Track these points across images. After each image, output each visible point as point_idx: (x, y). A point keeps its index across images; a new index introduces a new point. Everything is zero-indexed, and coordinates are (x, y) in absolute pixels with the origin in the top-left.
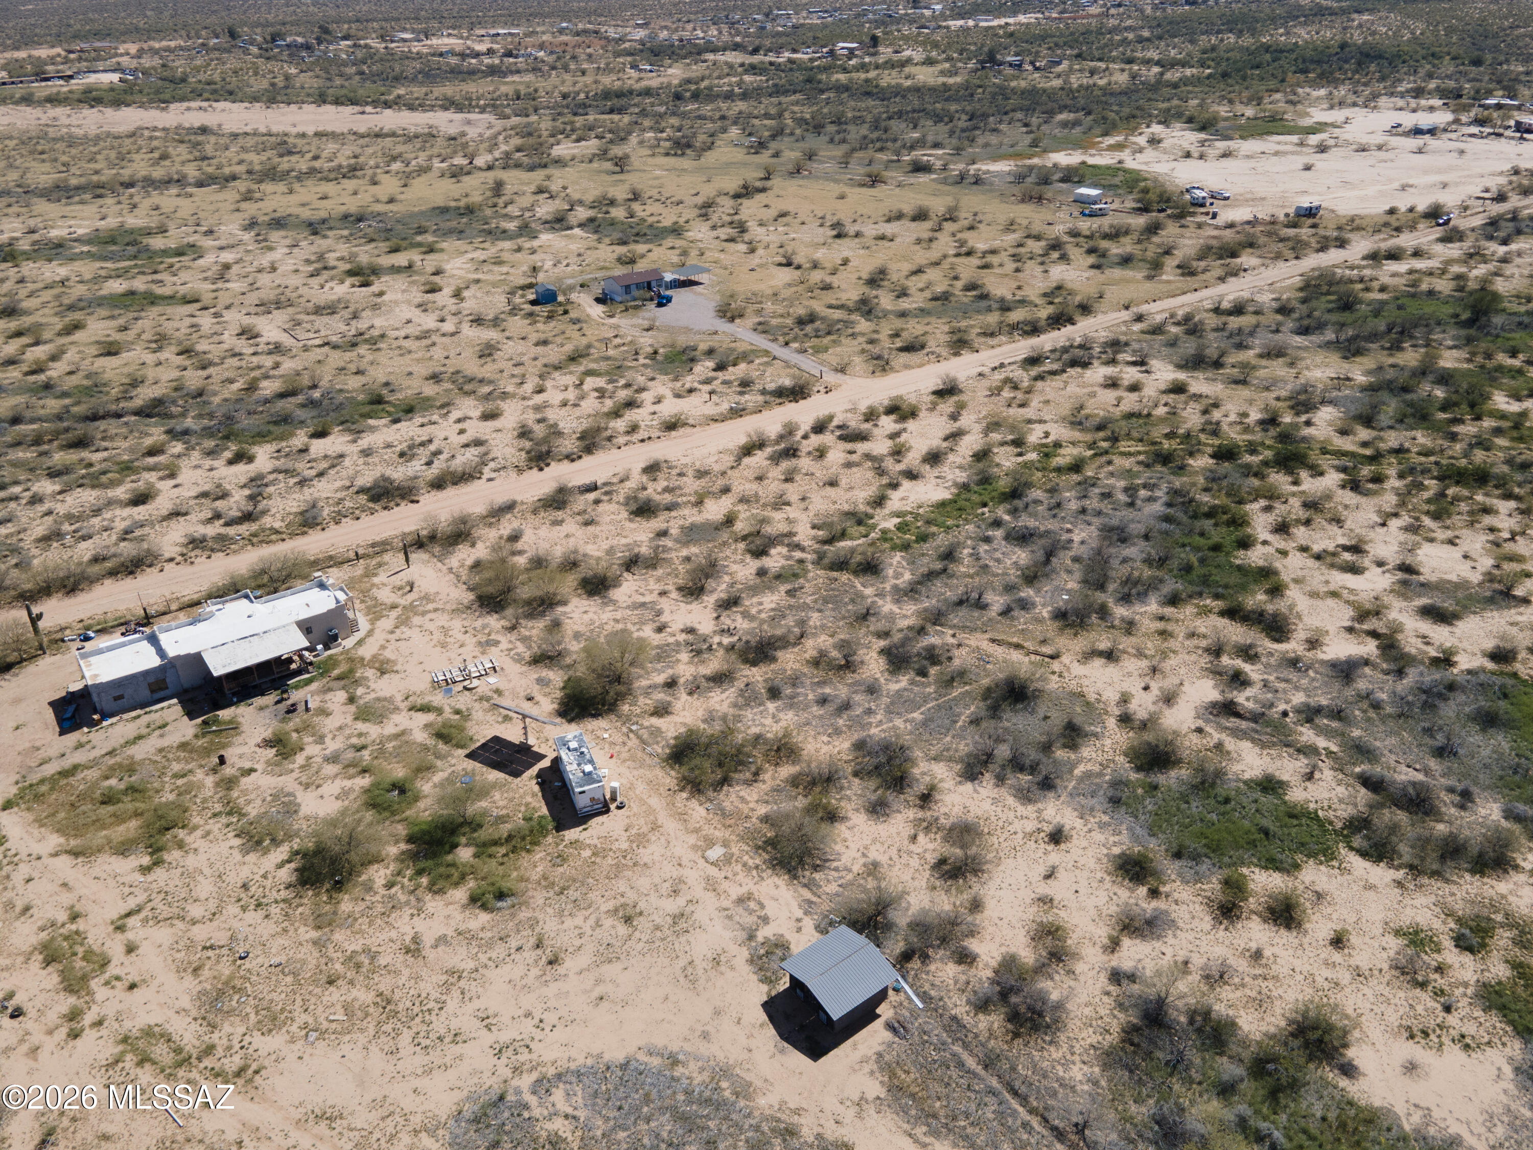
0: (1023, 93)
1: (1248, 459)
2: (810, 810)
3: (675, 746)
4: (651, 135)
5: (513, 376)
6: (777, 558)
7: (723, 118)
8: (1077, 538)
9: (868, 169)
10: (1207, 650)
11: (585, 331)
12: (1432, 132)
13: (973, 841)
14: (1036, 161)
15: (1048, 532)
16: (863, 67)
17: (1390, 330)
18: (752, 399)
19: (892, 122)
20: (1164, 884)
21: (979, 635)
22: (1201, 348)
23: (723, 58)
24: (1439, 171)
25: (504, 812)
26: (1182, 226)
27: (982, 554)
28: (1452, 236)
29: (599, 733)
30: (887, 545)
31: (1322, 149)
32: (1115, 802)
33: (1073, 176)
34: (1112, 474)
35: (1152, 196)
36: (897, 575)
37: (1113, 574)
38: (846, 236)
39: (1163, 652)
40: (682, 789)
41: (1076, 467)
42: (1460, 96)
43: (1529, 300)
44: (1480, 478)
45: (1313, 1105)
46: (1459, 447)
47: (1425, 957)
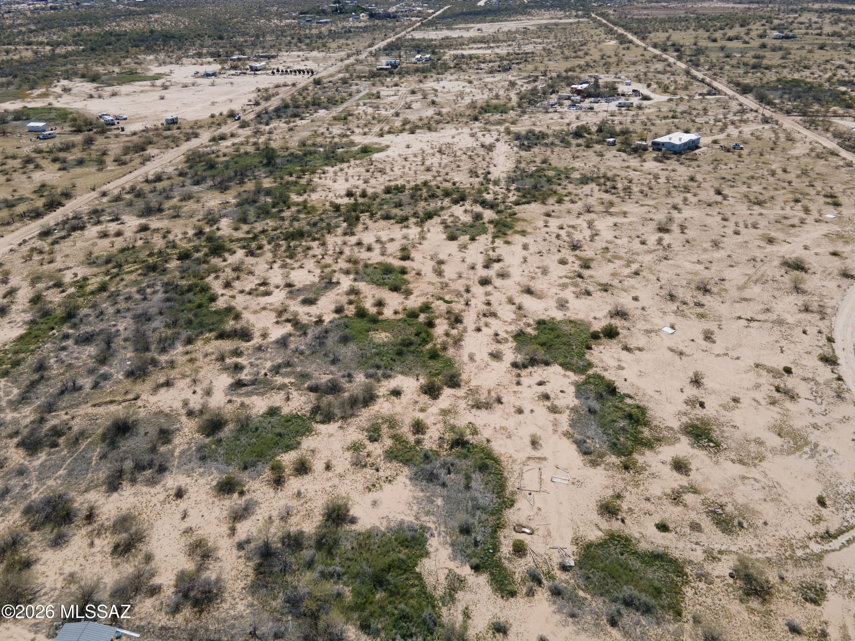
1: (197, 255)
8: (121, 327)
10: (217, 360)
12: (214, 74)
13: (131, 523)
15: (102, 331)
17: (236, 175)
20: (244, 486)
21: (84, 406)
22: (147, 203)
24: (226, 94)
26: (106, 138)
27: (64, 358)
28: (244, 125)
31: (165, 87)
32: (203, 459)
33: (21, 116)
34: (126, 286)
35: (80, 122)
37: (151, 340)
39: (195, 370)
41: (103, 288)
42: (220, 56)
43: (287, 149)
44: (300, 235)
45: (346, 545)
46: (287, 223)
47: (361, 453)
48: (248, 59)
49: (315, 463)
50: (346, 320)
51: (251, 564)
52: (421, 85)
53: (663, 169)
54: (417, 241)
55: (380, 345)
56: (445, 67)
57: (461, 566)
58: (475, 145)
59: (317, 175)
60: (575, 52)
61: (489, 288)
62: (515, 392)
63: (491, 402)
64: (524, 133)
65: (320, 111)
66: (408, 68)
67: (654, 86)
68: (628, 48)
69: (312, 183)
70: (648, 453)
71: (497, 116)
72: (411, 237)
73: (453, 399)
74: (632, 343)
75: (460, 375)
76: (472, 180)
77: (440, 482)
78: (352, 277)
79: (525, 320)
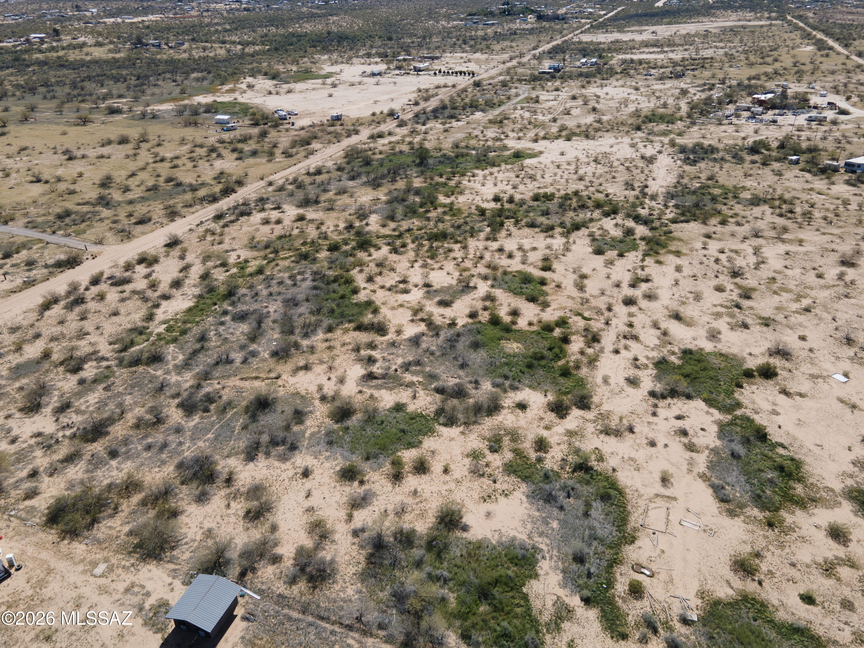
0: (166, 62)
1: (345, 248)
2: (159, 516)
3: (49, 513)
6: (91, 369)
8: (271, 309)
9: (77, 114)
10: (353, 350)
12: (380, 74)
13: (262, 494)
14: (186, 102)
15: (255, 311)
16: (53, 49)
17: (389, 172)
18: (37, 273)
19: (85, 83)
20: (365, 476)
21: (233, 379)
22: (306, 195)
24: (388, 93)
26: (278, 131)
27: (222, 332)
28: (402, 124)
30: (163, 342)
31: (334, 86)
32: (330, 443)
33: (211, 109)
34: (280, 271)
35: (258, 117)
36: (174, 358)
37: (295, 324)
38: (75, 158)
39: (332, 358)
40: (63, 539)
41: (260, 271)
42: (387, 56)
43: (440, 150)
44: (444, 236)
45: (455, 552)
46: (432, 223)
47: (480, 462)
48: (413, 60)
49: (434, 464)
50: (479, 326)
51: (363, 552)
52: (583, 91)
53: (855, 195)
54: (561, 252)
55: (510, 355)
56: (612, 72)
57: (571, 595)
58: (634, 156)
59: (467, 178)
60: (762, 58)
61: (633, 309)
62: (649, 423)
63: (622, 430)
64: (691, 145)
65: (477, 113)
66: (571, 72)
67: (855, 99)
68: (827, 55)
69: (461, 185)
70: (799, 512)
71: (663, 127)
72: (555, 247)
73: (581, 421)
74: (792, 388)
75: (591, 397)
76: (627, 193)
77: (558, 504)
78: (489, 283)
79: (669, 347)
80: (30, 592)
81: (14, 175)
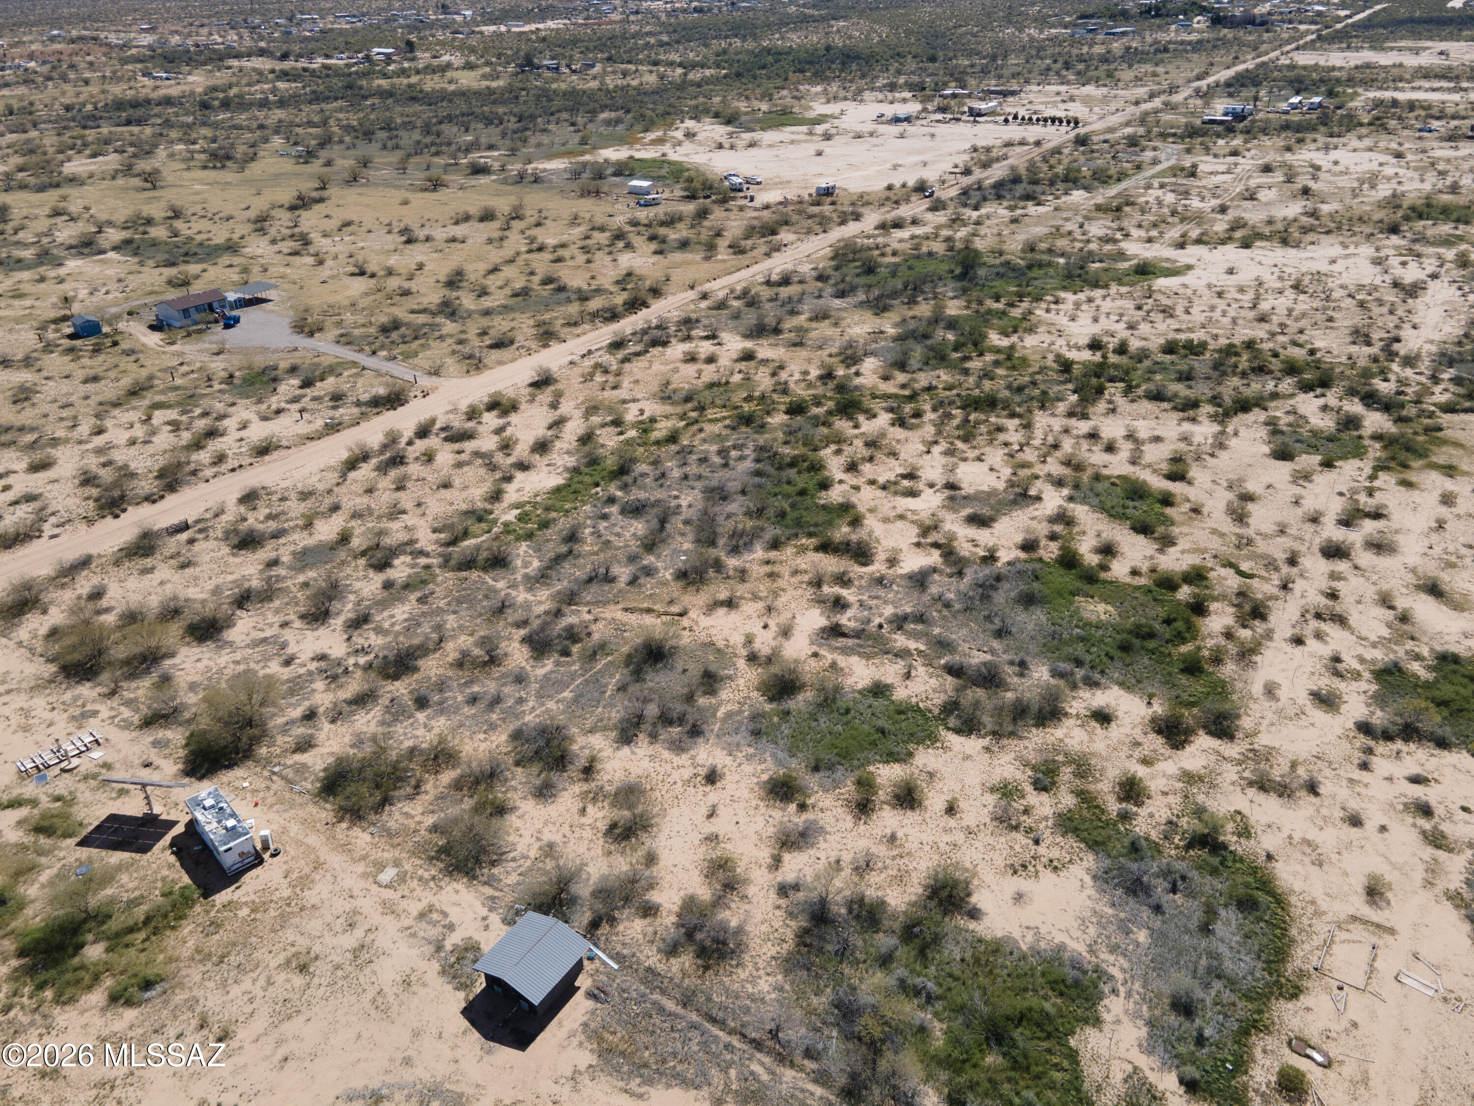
0: (564, 94)
1: (816, 411)
2: (478, 809)
3: (325, 778)
4: (181, 147)
5: (62, 419)
6: (403, 568)
7: (261, 127)
8: (684, 503)
9: (427, 173)
10: (810, 583)
11: (143, 361)
12: (908, 119)
13: (639, 800)
14: (587, 157)
15: (658, 501)
16: (403, 72)
17: (906, 288)
18: (346, 412)
19: (443, 126)
20: (809, 797)
21: (612, 607)
22: (761, 317)
23: (249, 64)
24: (919, 152)
25: (137, 893)
26: (727, 210)
27: (603, 531)
28: (937, 206)
29: (237, 784)
30: (511, 537)
31: (827, 137)
32: (757, 733)
33: (624, 170)
34: (704, 441)
35: (696, 185)
36: (526, 565)
37: (720, 530)
38: (416, 241)
39: (774, 592)
40: (341, 820)
41: (673, 438)
42: (924, 89)
43: (1001, 254)
44: (990, 403)
45: (952, 951)
46: (971, 380)
47: (1014, 804)
48: (969, 96)
49: (930, 795)
50: (1038, 566)
51: (793, 923)
52: (1288, 156)
54: (1207, 449)
55: (1090, 624)
56: (1351, 123)
57: (1161, 1070)
58: (1378, 281)
59: (1044, 305)
61: (1342, 566)
62: (1351, 781)
63: (1294, 785)
65: (1075, 192)
66: (1267, 121)
69: (1032, 317)
71: (1446, 228)
72: (1197, 439)
73: (1213, 758)
75: (1238, 717)
76: (1354, 349)
77: (1153, 901)
78: (1066, 492)
79: (1410, 645)
80: (287, 893)
81: (329, 263)
